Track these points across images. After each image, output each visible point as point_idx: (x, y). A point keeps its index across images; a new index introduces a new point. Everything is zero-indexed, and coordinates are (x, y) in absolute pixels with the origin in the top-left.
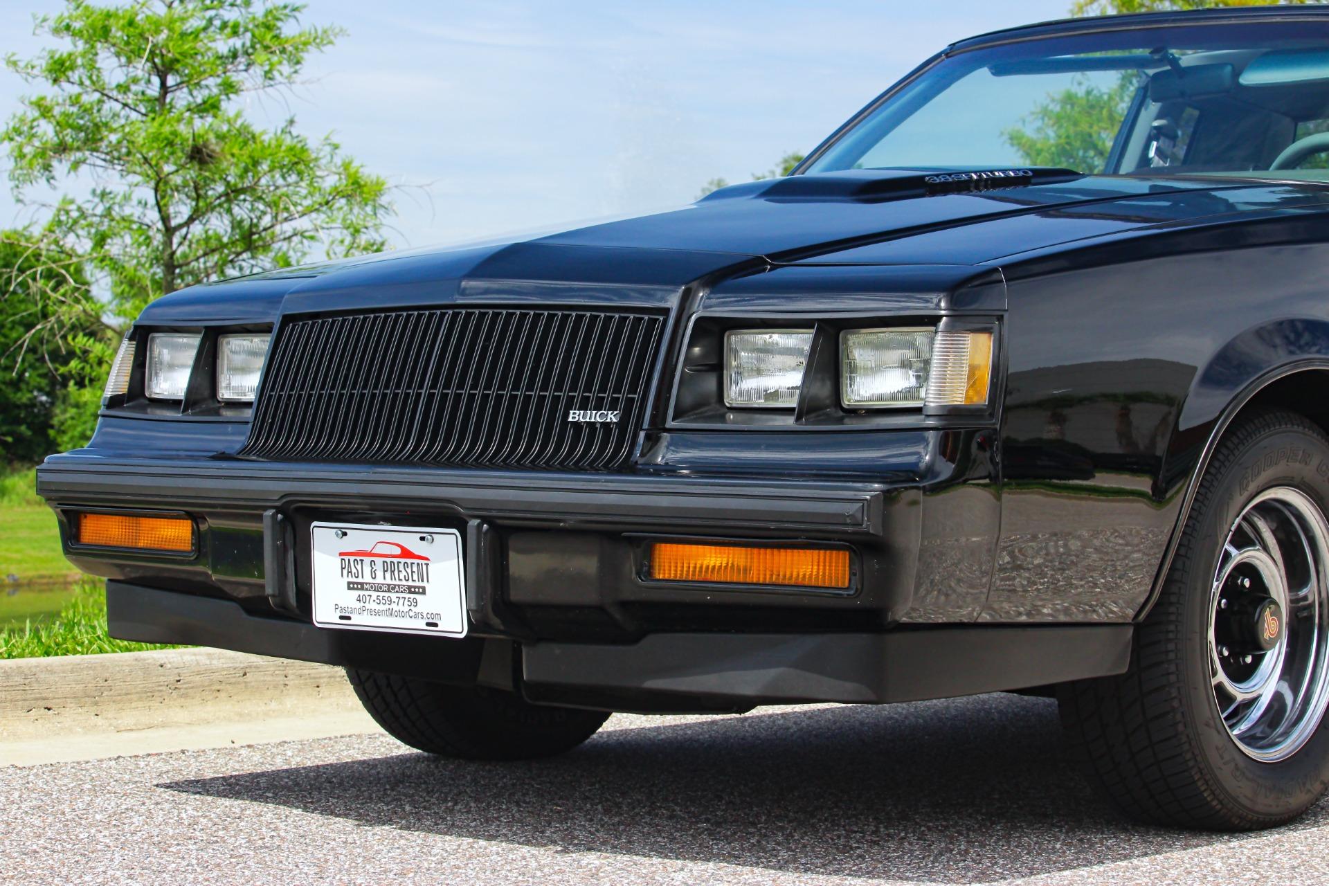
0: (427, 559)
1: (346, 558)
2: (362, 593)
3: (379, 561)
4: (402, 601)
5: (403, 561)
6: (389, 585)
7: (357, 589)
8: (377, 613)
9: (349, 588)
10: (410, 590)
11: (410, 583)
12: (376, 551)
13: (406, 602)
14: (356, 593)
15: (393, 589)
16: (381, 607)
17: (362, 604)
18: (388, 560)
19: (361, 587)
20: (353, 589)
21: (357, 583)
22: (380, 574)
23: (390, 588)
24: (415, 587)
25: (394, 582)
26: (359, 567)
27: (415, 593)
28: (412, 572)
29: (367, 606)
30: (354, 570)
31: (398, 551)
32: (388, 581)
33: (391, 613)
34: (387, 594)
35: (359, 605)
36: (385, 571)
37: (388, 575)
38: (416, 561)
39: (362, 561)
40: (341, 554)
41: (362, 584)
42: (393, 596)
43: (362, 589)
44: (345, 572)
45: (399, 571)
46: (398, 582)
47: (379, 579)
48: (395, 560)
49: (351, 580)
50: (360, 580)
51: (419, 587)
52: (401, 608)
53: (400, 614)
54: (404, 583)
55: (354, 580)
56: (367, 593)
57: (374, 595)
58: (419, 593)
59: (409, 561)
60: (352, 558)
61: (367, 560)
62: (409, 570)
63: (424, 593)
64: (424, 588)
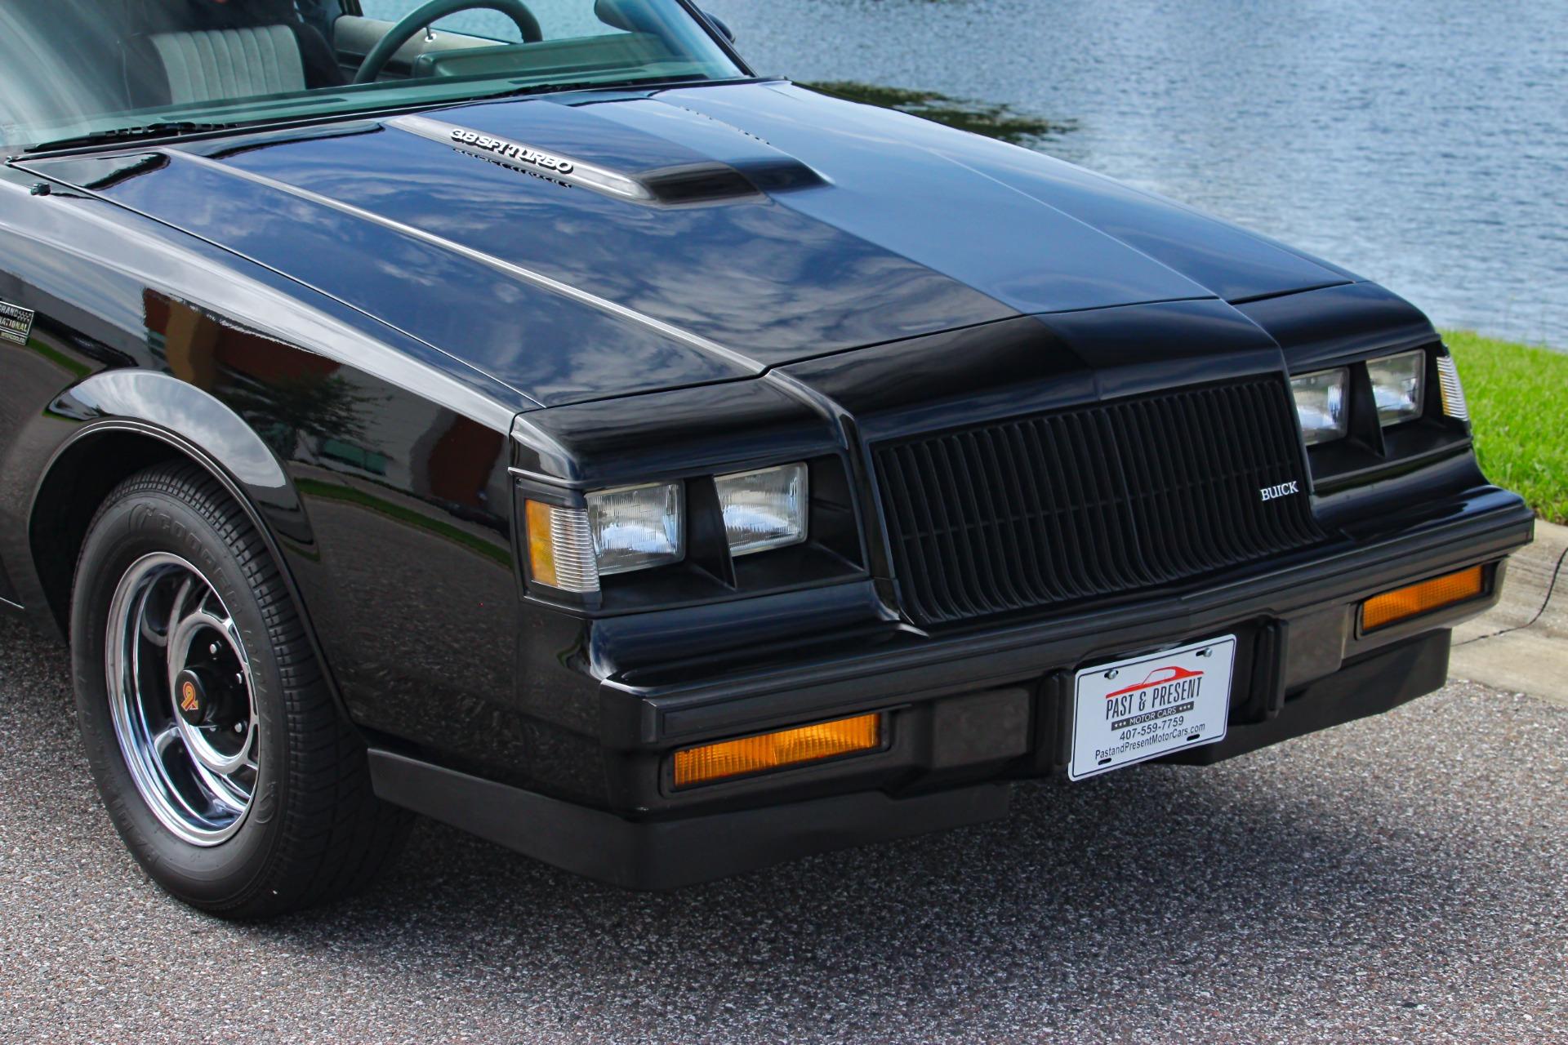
0: (1201, 673)
1: (1113, 699)
2: (1125, 730)
3: (1149, 691)
4: (1168, 723)
5: (1174, 682)
6: (1156, 712)
7: (1123, 726)
8: (1140, 745)
9: (1113, 728)
10: (1178, 710)
11: (1180, 702)
12: (1147, 682)
13: (1172, 723)
14: (1120, 732)
15: (1161, 714)
16: (1147, 737)
17: (1126, 740)
18: (1159, 687)
19: (1128, 722)
20: (1119, 727)
21: (1122, 721)
22: (1148, 704)
23: (1158, 714)
24: (1183, 705)
25: (1163, 707)
26: (1127, 704)
27: (1183, 710)
28: (1183, 690)
29: (1131, 741)
30: (1121, 708)
31: (1172, 673)
32: (1157, 707)
33: (1154, 739)
34: (1152, 722)
35: (1122, 743)
36: (1154, 699)
37: (1157, 701)
38: (1188, 679)
39: (1131, 696)
40: (1108, 696)
41: (1127, 720)
42: (1159, 722)
43: (1128, 725)
44: (1111, 713)
45: (1170, 694)
46: (1167, 706)
47: (1148, 709)
48: (1167, 685)
49: (1116, 719)
50: (1127, 716)
51: (1187, 704)
52: (1167, 731)
53: (1165, 737)
54: (1174, 704)
55: (1121, 718)
56: (1131, 728)
57: (1139, 727)
58: (1187, 709)
59: (1181, 681)
60: (1120, 697)
61: (1137, 694)
62: (1180, 691)
63: (1192, 708)
64: (1192, 704)
